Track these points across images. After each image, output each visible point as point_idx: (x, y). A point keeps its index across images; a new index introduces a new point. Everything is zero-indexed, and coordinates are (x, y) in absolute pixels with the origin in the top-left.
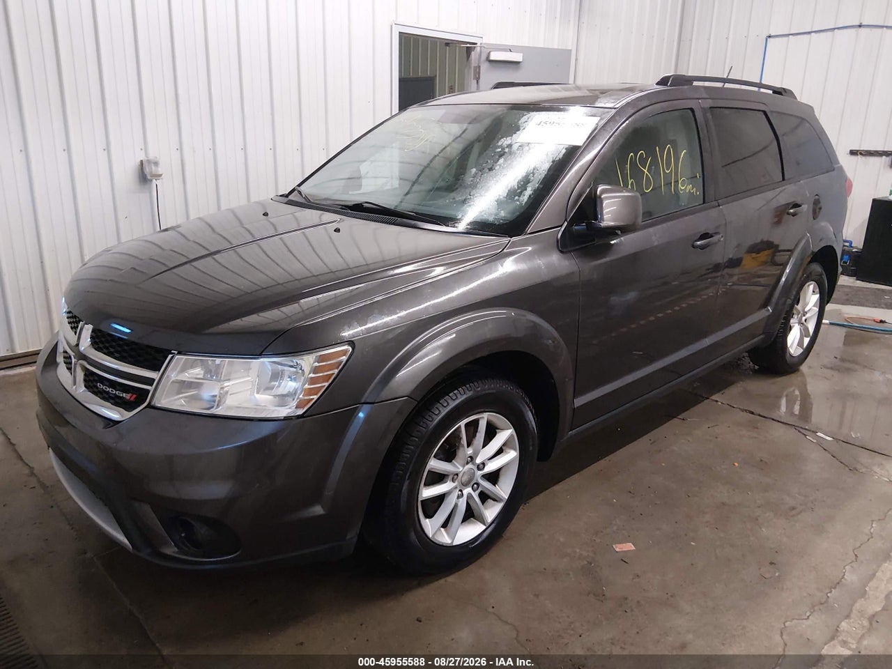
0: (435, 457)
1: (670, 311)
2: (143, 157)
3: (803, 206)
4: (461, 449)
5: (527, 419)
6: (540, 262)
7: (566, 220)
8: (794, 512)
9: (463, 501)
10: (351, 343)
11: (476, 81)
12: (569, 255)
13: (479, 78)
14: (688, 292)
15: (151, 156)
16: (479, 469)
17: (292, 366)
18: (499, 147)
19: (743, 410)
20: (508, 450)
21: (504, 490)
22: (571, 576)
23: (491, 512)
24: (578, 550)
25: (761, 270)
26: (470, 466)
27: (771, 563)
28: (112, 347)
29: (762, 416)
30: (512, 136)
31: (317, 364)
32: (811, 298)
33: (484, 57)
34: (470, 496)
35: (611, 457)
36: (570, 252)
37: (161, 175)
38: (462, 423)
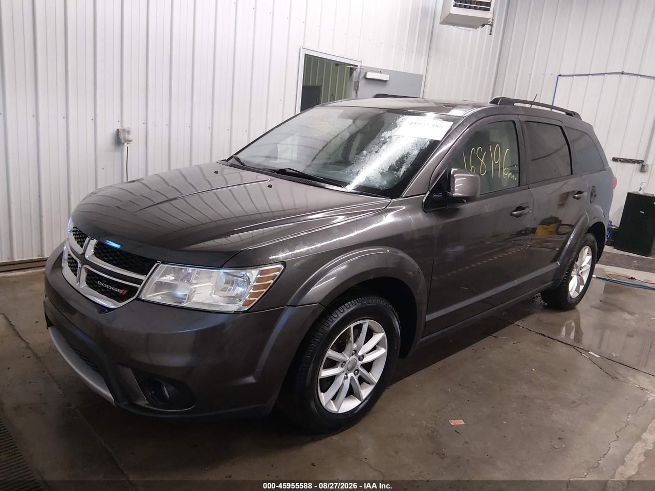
0: (331, 348)
1: (486, 261)
2: (119, 127)
3: (584, 193)
4: (349, 344)
5: (395, 325)
6: (410, 217)
7: (429, 190)
8: (574, 405)
9: (347, 382)
10: (284, 263)
11: (355, 92)
12: (430, 214)
13: (358, 90)
14: (498, 249)
15: (126, 126)
16: (360, 360)
17: (240, 277)
18: (382, 138)
19: (537, 333)
20: (380, 348)
21: (375, 376)
22: (420, 440)
23: (365, 392)
24: (424, 423)
25: (549, 237)
26: (354, 357)
27: (559, 439)
28: (111, 256)
29: (550, 337)
30: (391, 130)
31: (259, 276)
32: (586, 258)
33: (362, 75)
34: (352, 378)
35: (446, 360)
36: (430, 212)
37: (131, 140)
38: (352, 326)
